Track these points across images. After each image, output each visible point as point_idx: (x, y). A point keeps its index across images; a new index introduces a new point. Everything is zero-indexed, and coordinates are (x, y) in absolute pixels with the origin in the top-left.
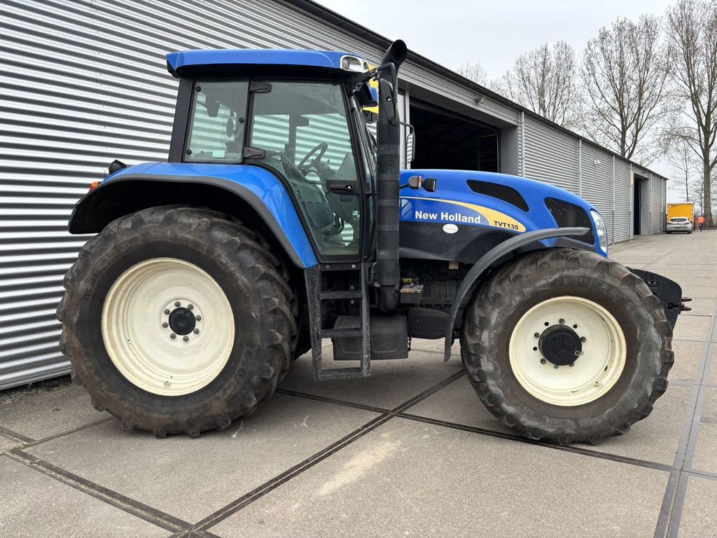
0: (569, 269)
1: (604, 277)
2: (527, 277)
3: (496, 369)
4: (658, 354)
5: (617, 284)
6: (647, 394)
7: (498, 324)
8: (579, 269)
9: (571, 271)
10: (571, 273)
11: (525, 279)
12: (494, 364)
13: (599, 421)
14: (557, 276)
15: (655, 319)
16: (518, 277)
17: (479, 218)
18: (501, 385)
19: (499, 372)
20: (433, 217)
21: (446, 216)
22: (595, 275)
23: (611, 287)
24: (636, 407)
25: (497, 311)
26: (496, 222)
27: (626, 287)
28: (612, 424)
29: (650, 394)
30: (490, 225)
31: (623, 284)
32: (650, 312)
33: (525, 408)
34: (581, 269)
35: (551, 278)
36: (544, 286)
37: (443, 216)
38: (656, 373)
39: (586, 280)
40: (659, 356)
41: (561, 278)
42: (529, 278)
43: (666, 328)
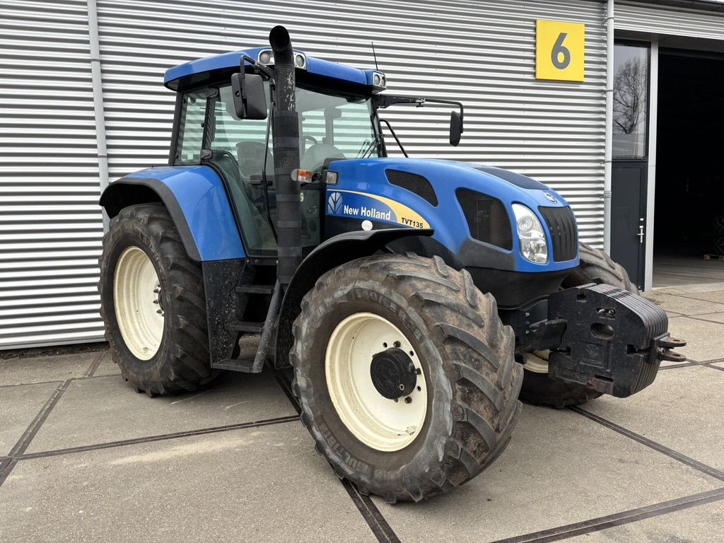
0: (360, 279)
1: (391, 293)
2: (327, 285)
3: (308, 386)
4: (448, 407)
5: (404, 304)
6: (438, 459)
7: (307, 336)
8: (368, 280)
9: (362, 283)
10: (361, 285)
11: (325, 288)
12: (307, 381)
13: (392, 477)
14: (350, 287)
15: (444, 358)
16: (321, 285)
17: (389, 214)
18: (312, 405)
19: (312, 390)
20: (356, 212)
21: (365, 211)
22: (383, 291)
23: (399, 307)
24: (427, 471)
25: (307, 321)
26: (403, 219)
27: (413, 309)
28: (404, 485)
29: (441, 459)
30: (398, 222)
31: (410, 305)
32: (437, 347)
33: (332, 437)
34: (371, 281)
35: (345, 289)
36: (341, 298)
37: (362, 211)
38: (447, 433)
39: (376, 295)
40: (449, 409)
41: (354, 290)
42: (329, 286)
43: (456, 373)
